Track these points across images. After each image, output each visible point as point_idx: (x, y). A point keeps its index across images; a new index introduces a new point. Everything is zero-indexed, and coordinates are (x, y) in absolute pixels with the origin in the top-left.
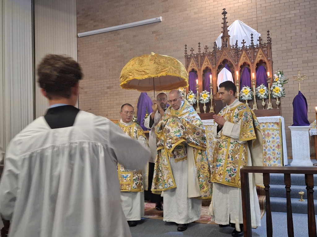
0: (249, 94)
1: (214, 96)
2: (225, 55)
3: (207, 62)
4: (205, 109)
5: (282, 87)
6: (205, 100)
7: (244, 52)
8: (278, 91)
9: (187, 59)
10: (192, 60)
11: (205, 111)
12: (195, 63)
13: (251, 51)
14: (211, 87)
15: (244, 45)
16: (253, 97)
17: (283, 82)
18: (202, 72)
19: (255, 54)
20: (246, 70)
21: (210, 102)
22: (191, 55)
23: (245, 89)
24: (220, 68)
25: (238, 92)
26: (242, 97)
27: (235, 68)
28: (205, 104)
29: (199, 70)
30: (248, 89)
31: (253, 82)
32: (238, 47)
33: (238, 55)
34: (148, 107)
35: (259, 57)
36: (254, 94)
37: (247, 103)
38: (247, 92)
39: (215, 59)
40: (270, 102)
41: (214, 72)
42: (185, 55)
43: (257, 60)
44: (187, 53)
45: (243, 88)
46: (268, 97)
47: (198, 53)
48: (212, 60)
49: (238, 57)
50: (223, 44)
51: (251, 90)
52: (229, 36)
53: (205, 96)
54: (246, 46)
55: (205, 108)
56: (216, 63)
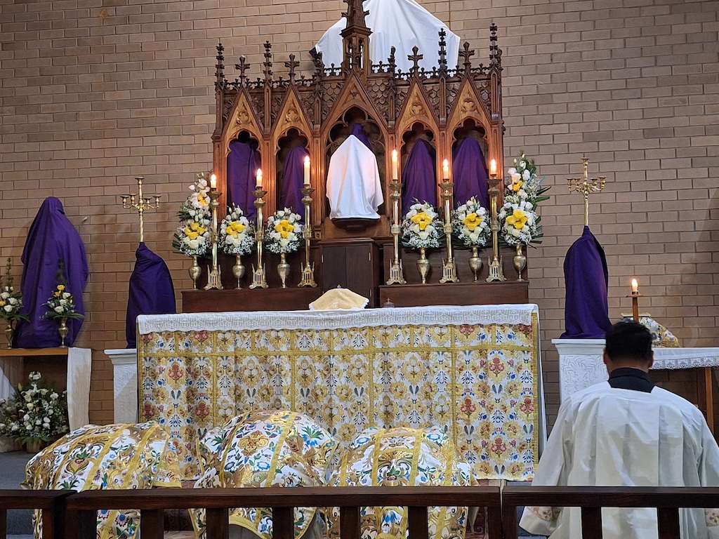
0: (432, 228)
1: (314, 229)
2: (354, 95)
3: (292, 112)
4: (283, 275)
5: (534, 209)
6: (284, 242)
7: (416, 89)
8: (523, 224)
9: (225, 94)
10: (242, 99)
11: (284, 282)
12: (253, 112)
13: (436, 87)
14: (308, 199)
15: (416, 63)
16: (443, 237)
17: (535, 196)
18: (276, 145)
19: (451, 99)
20: (423, 149)
21: (301, 249)
22: (236, 83)
23: (420, 211)
24: (338, 134)
25: (396, 222)
26: (408, 237)
27: (386, 140)
28: (283, 256)
29: (267, 136)
30: (430, 213)
31: (443, 190)
32: (397, 72)
33: (395, 96)
34: (66, 259)
35: (464, 109)
36: (448, 229)
37: (423, 257)
38: (427, 222)
39: (322, 105)
40: (496, 259)
41: (317, 146)
42: (215, 79)
43: (458, 118)
44: (222, 76)
45: (412, 207)
46: (490, 240)
47: (263, 77)
48: (311, 106)
49: (396, 104)
50: (347, 56)
51: (436, 214)
52: (369, 32)
53: (285, 229)
54: (423, 69)
55: (283, 269)
56: (324, 117)
